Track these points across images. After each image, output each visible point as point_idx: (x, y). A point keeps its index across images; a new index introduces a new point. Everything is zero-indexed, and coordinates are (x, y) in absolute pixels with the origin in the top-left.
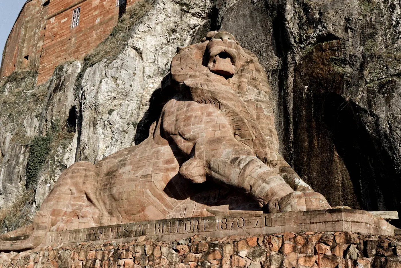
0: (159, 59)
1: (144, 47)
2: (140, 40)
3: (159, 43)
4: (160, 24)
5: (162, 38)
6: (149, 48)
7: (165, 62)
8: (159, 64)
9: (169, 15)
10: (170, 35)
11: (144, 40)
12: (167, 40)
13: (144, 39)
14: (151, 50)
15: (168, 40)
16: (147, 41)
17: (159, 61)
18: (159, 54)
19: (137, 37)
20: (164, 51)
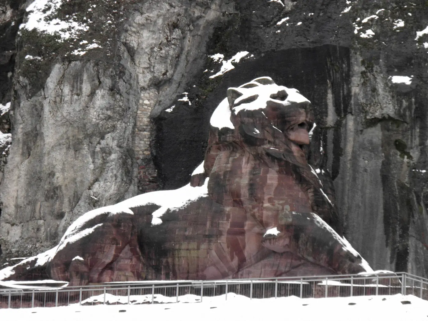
0: (156, 65)
1: (138, 45)
2: (133, 35)
3: (157, 41)
4: (162, 17)
5: (162, 35)
6: (144, 48)
7: (163, 71)
8: (155, 71)
9: (174, 4)
10: (171, 33)
11: (139, 36)
12: (167, 39)
13: (139, 34)
14: (146, 50)
15: (169, 39)
16: (143, 37)
17: (156, 68)
18: (157, 58)
19: (132, 31)
20: (163, 55)
